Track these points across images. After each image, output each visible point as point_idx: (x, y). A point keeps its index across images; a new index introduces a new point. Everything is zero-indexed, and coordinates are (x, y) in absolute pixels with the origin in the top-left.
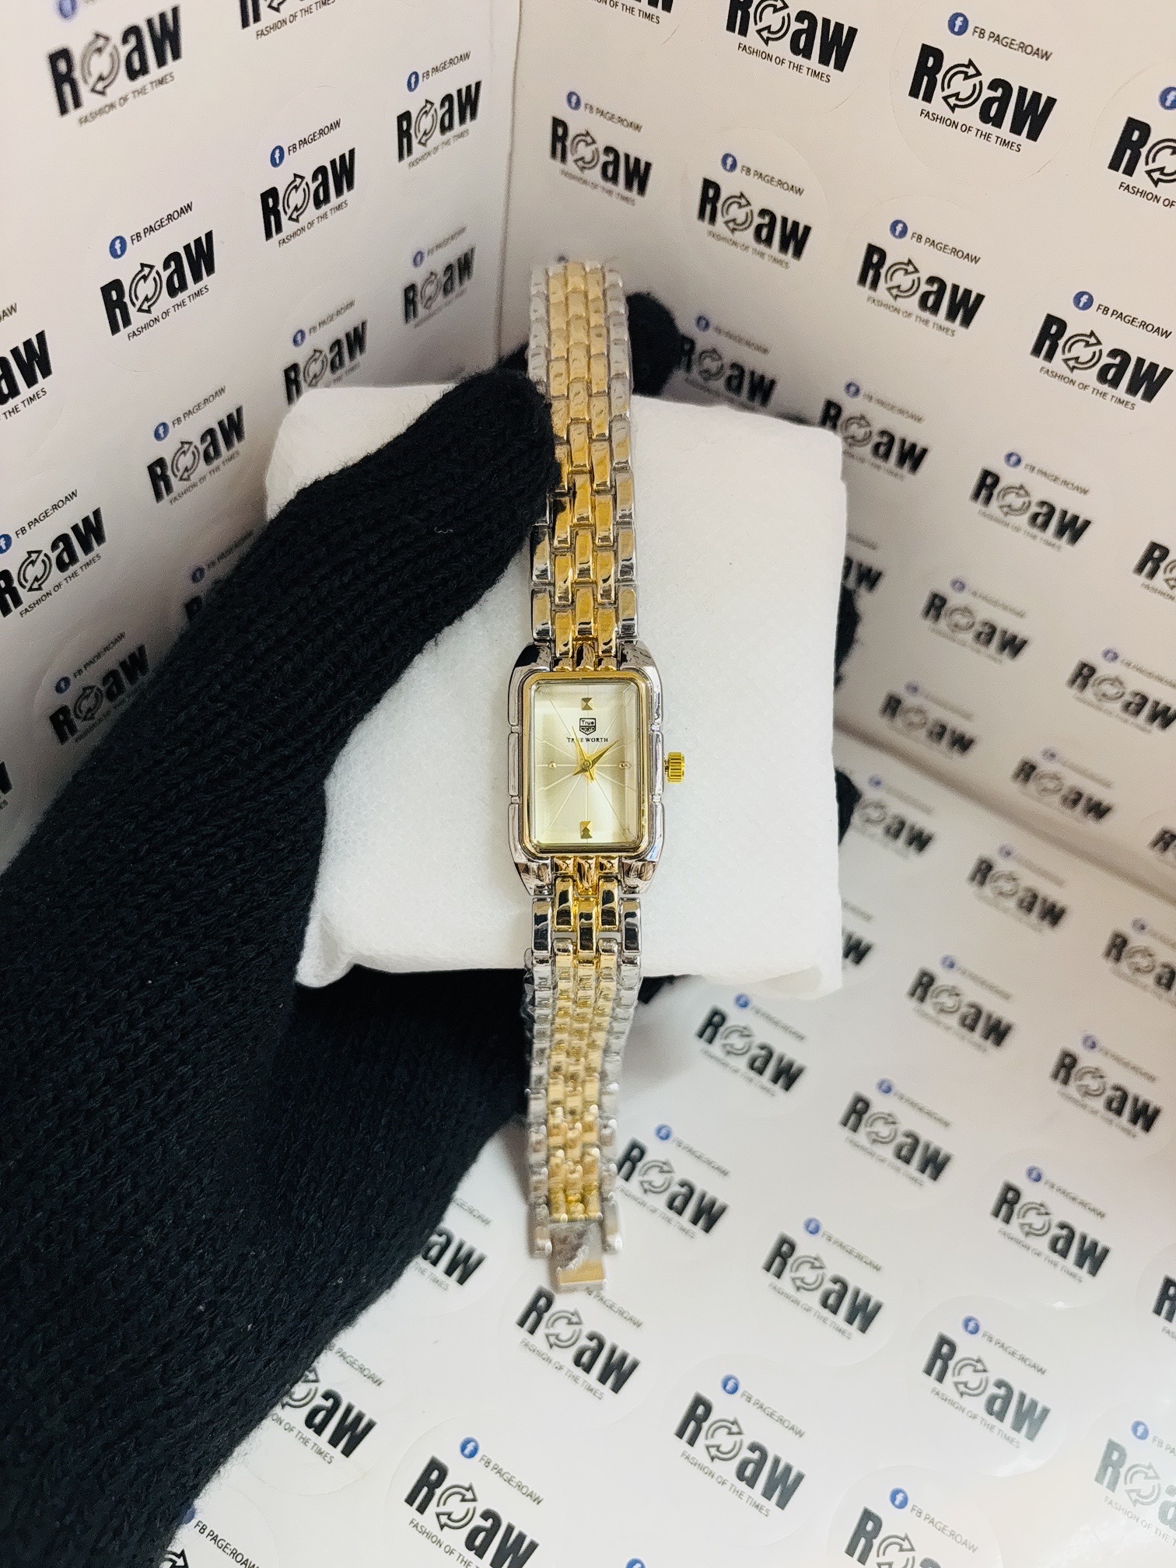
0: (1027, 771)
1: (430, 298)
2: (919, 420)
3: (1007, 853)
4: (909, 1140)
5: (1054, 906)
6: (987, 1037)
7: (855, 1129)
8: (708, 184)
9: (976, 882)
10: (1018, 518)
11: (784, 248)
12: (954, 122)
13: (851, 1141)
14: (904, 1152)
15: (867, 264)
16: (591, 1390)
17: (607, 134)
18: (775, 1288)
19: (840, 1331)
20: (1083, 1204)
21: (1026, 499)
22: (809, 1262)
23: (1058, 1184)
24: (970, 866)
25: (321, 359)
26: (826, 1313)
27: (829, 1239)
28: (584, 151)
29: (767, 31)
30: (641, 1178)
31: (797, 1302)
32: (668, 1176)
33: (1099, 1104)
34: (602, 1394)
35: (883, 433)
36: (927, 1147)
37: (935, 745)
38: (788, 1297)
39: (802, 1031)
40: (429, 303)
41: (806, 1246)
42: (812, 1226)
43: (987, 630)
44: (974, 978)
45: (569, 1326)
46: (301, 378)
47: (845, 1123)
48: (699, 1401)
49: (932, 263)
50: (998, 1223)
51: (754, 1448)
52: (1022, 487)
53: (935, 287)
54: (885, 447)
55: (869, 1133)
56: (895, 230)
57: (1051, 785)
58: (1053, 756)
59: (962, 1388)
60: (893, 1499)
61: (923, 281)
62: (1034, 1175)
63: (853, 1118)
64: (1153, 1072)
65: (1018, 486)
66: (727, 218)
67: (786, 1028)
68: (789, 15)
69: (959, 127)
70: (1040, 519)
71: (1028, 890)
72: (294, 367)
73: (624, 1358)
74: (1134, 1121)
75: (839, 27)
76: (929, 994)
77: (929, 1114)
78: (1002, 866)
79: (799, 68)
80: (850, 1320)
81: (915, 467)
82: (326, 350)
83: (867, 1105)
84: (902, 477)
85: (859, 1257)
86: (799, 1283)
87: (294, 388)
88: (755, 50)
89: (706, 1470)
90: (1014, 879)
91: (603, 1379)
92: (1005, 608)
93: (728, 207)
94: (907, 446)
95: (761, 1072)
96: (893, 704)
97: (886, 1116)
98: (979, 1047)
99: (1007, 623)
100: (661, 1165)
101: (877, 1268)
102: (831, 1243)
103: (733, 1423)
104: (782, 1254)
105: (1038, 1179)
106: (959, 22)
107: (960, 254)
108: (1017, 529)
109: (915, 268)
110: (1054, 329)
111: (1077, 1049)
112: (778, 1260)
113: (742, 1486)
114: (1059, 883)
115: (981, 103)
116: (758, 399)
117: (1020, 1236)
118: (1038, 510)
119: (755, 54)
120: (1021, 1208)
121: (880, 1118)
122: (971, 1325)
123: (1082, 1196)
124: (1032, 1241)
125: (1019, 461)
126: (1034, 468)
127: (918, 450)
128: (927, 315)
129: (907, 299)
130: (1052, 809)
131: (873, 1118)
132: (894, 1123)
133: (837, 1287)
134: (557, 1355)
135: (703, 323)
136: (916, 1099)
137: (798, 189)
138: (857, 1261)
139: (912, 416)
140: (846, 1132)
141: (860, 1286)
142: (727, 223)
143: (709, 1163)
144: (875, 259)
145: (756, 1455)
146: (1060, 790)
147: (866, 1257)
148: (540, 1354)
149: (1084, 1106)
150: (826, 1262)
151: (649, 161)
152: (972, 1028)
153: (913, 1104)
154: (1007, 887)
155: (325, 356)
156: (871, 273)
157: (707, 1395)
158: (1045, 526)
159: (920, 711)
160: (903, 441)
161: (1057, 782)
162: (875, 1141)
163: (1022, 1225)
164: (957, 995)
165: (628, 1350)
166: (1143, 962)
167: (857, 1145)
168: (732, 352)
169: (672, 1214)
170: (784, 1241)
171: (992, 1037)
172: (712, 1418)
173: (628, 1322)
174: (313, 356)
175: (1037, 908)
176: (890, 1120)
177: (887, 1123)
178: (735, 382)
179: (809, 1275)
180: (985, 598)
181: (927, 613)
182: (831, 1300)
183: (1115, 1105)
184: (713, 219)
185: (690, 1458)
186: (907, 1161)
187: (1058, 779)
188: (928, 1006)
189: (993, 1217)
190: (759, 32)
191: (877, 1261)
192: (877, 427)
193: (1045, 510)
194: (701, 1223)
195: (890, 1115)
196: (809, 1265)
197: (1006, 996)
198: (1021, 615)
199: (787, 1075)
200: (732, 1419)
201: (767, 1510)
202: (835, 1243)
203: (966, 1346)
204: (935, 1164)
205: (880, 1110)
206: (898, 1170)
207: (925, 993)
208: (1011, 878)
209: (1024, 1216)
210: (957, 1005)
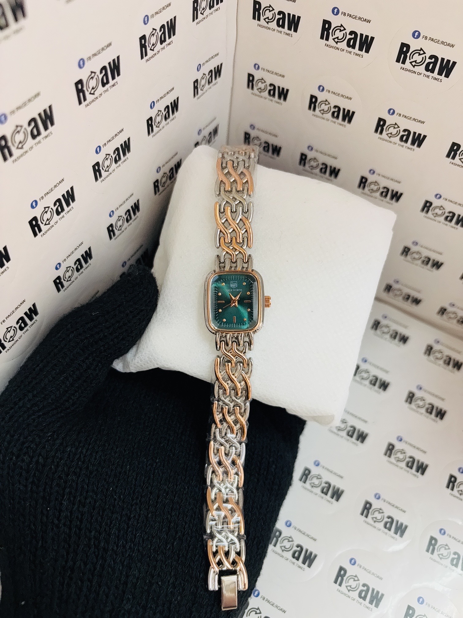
0: (443, 311)
2: (399, 182)
3: (438, 342)
4: (411, 460)
5: (458, 362)
6: (437, 417)
7: (390, 456)
8: (312, 97)
9: (426, 354)
10: (440, 218)
11: (344, 119)
12: (414, 71)
13: (389, 461)
14: (410, 464)
15: (378, 125)
16: (300, 567)
17: (270, 79)
18: (366, 522)
19: (393, 537)
21: (444, 211)
22: (378, 511)
24: (424, 348)
25: (166, 176)
26: (386, 531)
27: (385, 501)
28: (261, 85)
29: (337, 39)
30: (310, 482)
31: (375, 527)
32: (320, 480)
34: (304, 568)
35: (384, 188)
36: (418, 462)
37: (406, 303)
38: (371, 525)
39: (366, 419)
41: (376, 504)
42: (377, 496)
43: (427, 260)
44: (429, 393)
45: (288, 543)
46: (159, 184)
47: (386, 454)
48: (341, 569)
49: (404, 124)
50: (449, 491)
51: (364, 585)
52: (442, 206)
53: (406, 133)
54: (385, 193)
55: (395, 458)
56: (390, 112)
57: (453, 316)
58: (454, 305)
59: (441, 556)
60: (418, 601)
61: (401, 131)
62: (461, 471)
63: (389, 452)
65: (440, 206)
66: (320, 109)
67: (360, 419)
68: (346, 32)
69: (416, 73)
70: (449, 218)
71: (447, 356)
72: (157, 181)
73: (311, 553)
75: (367, 37)
76: (413, 400)
77: (418, 449)
78: (436, 347)
79: (350, 52)
80: (396, 533)
81: (398, 200)
82: (168, 173)
83: (393, 446)
84: (392, 204)
85: (397, 507)
86: (375, 519)
87: (157, 189)
88: (332, 46)
89: (347, 595)
91: (304, 563)
92: (434, 251)
93: (320, 106)
94: (394, 192)
95: (352, 436)
96: (389, 288)
98: (434, 420)
99: (434, 256)
100: (317, 476)
101: (404, 511)
102: (385, 502)
103: (355, 577)
104: (367, 508)
106: (417, 34)
107: (417, 120)
108: (440, 222)
109: (398, 126)
110: (455, 148)
112: (366, 511)
113: (361, 600)
114: (459, 353)
115: (425, 65)
116: (333, 176)
117: (458, 495)
118: (448, 215)
119: (332, 48)
120: (457, 484)
121: (399, 451)
122: (442, 531)
125: (440, 197)
126: (447, 199)
127: (398, 194)
128: (403, 143)
129: (394, 138)
130: (453, 325)
131: (396, 452)
132: (404, 453)
133: (390, 520)
134: (285, 554)
135: (310, 148)
136: (413, 443)
137: (349, 98)
138: (396, 509)
139: (396, 181)
140: (386, 458)
141: (398, 519)
142: (320, 111)
143: (335, 474)
144: (382, 123)
145: (365, 588)
146: (456, 318)
147: (399, 507)
148: (279, 554)
150: (384, 510)
151: (288, 89)
152: (431, 413)
153: (411, 445)
155: (168, 175)
156: (380, 128)
157: (344, 566)
158: (451, 221)
159: (400, 290)
160: (393, 191)
161: (455, 315)
162: (398, 461)
163: (458, 491)
164: (424, 400)
165: (312, 550)
167: (391, 463)
168: (322, 159)
169: (323, 495)
170: (367, 503)
171: (439, 416)
172: (347, 575)
173: (311, 539)
174: (163, 175)
175: (451, 363)
176: (403, 452)
177: (402, 453)
178: (323, 170)
179: (378, 516)
180: (426, 248)
181: (402, 253)
182: (388, 525)
184: (314, 109)
185: (340, 591)
186: (411, 468)
187: (456, 314)
188: (413, 406)
189: (447, 488)
190: (334, 39)
191: (404, 509)
192: (382, 186)
193: (451, 215)
194: (335, 498)
195: (402, 450)
197: (443, 400)
198: (440, 254)
199: (362, 437)
200: (354, 575)
201: (372, 609)
202: (387, 502)
203: (442, 540)
204: (422, 468)
205: (399, 448)
206: (408, 472)
207: (411, 400)
208: (440, 352)
209: (459, 487)
210: (424, 404)
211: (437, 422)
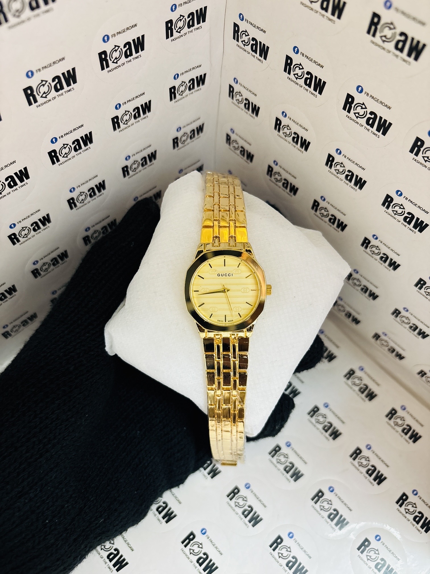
1: (184, 141)
2: (344, 215)
3: (362, 369)
4: (291, 465)
5: (373, 393)
6: (331, 436)
7: (273, 456)
8: (277, 119)
9: (346, 378)
10: (376, 256)
11: (302, 146)
12: (357, 122)
13: (270, 460)
14: (287, 469)
15: (328, 160)
16: (159, 520)
17: (246, 94)
18: (228, 503)
19: (245, 524)
20: (345, 504)
21: (379, 251)
22: (242, 498)
23: (339, 495)
24: (346, 371)
25: (137, 163)
26: (243, 517)
28: (239, 98)
29: (297, 75)
31: (234, 510)
33: (364, 470)
35: (332, 215)
36: (296, 469)
37: (347, 319)
38: (232, 507)
40: (184, 142)
41: (243, 492)
42: (247, 486)
43: (365, 288)
44: (334, 413)
47: (270, 454)
48: (192, 534)
49: (349, 166)
50: (312, 503)
51: (205, 554)
52: (378, 247)
53: (350, 174)
54: (333, 220)
55: (277, 459)
56: (337, 151)
58: (386, 335)
61: (346, 171)
62: (331, 489)
63: (274, 452)
64: (388, 464)
68: (304, 72)
70: (383, 259)
71: (365, 385)
73: (172, 513)
74: (375, 480)
75: (320, 80)
77: (301, 458)
78: (358, 373)
79: (307, 90)
80: (250, 521)
81: (343, 229)
82: (139, 160)
83: (280, 449)
85: (260, 501)
86: (237, 504)
87: (126, 173)
88: (293, 80)
90: (361, 380)
91: (164, 518)
92: (371, 283)
93: (284, 128)
94: (340, 222)
97: (285, 455)
98: (327, 438)
101: (265, 506)
102: (252, 493)
103: (200, 544)
104: (234, 492)
105: (332, 491)
106: (360, 89)
109: (344, 166)
110: (389, 200)
111: (363, 448)
112: (232, 494)
113: (197, 565)
114: (378, 385)
115: (366, 119)
116: (292, 192)
117: (319, 509)
118: (383, 256)
119: (293, 82)
120: (322, 500)
121: (283, 455)
122: (291, 535)
123: (346, 502)
124: (322, 512)
125: (377, 238)
127: (344, 224)
128: (347, 182)
129: (341, 175)
131: (280, 454)
132: (287, 458)
133: (249, 509)
135: (276, 163)
136: (298, 452)
137: (306, 129)
139: (342, 213)
140: (269, 457)
141: (257, 511)
142: (283, 133)
144: (331, 159)
145: (205, 557)
147: (262, 501)
149: (358, 470)
150: (248, 500)
151: (259, 107)
152: (326, 431)
153: (296, 453)
154: (357, 382)
155: (139, 162)
156: (329, 163)
157: (195, 533)
158: (385, 262)
160: (339, 220)
162: (278, 462)
163: (321, 506)
164: (325, 418)
165: (174, 511)
166: (400, 422)
167: (272, 462)
168: (285, 175)
170: (236, 488)
171: (333, 436)
172: (194, 540)
173: (177, 501)
174: (133, 163)
175: (366, 392)
177: (285, 457)
178: (285, 185)
179: (241, 502)
180: (365, 278)
182: (246, 513)
183: (370, 472)
184: (279, 131)
185: (183, 551)
186: (288, 472)
188: (313, 420)
189: (312, 500)
190: (294, 75)
191: (266, 504)
193: (385, 256)
194: (211, 475)
195: (286, 455)
196: (242, 499)
197: (343, 422)
198: (376, 287)
200: (200, 543)
202: (254, 493)
203: (287, 542)
204: (297, 476)
205: (284, 452)
206: (283, 474)
207: (314, 414)
208: (360, 379)
209: (322, 503)
210: (324, 421)
211: (328, 440)
